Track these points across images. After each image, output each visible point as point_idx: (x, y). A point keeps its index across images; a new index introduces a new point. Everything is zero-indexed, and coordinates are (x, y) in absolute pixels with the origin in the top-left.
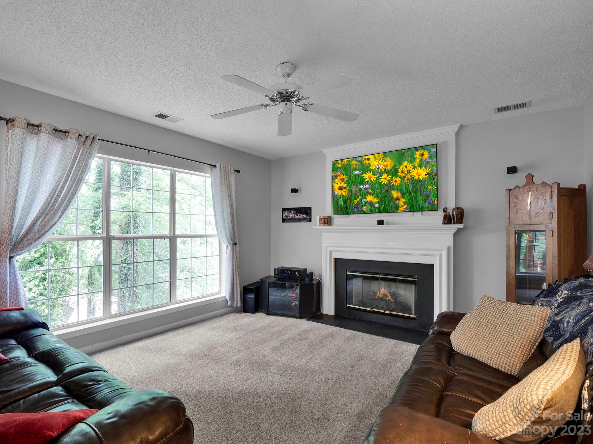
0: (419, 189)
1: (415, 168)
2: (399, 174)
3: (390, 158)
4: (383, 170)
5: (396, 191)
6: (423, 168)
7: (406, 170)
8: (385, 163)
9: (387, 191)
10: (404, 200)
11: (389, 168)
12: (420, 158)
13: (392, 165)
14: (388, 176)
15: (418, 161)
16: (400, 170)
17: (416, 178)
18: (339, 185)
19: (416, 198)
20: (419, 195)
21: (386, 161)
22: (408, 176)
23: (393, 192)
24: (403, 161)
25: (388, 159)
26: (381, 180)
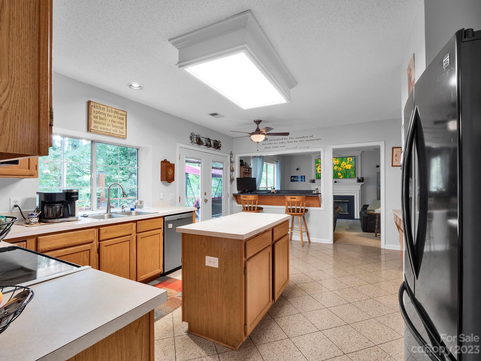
0: (348, 173)
1: (347, 164)
2: (341, 166)
3: (338, 160)
4: (335, 164)
5: (339, 173)
6: (350, 164)
7: (344, 165)
8: (336, 162)
9: (336, 173)
10: (342, 177)
11: (337, 164)
12: (349, 160)
13: (339, 163)
14: (337, 167)
15: (348, 161)
16: (341, 165)
17: (347, 168)
18: (319, 169)
19: (346, 176)
20: (347, 175)
21: (336, 161)
22: (344, 168)
23: (338, 173)
24: (343, 161)
25: (337, 160)
26: (334, 168)
